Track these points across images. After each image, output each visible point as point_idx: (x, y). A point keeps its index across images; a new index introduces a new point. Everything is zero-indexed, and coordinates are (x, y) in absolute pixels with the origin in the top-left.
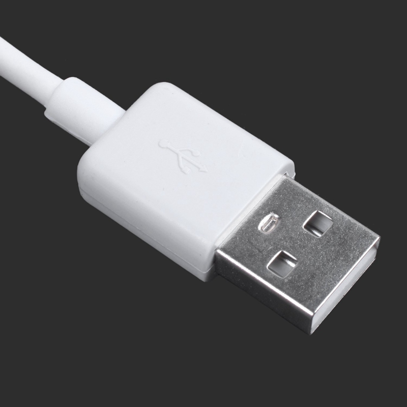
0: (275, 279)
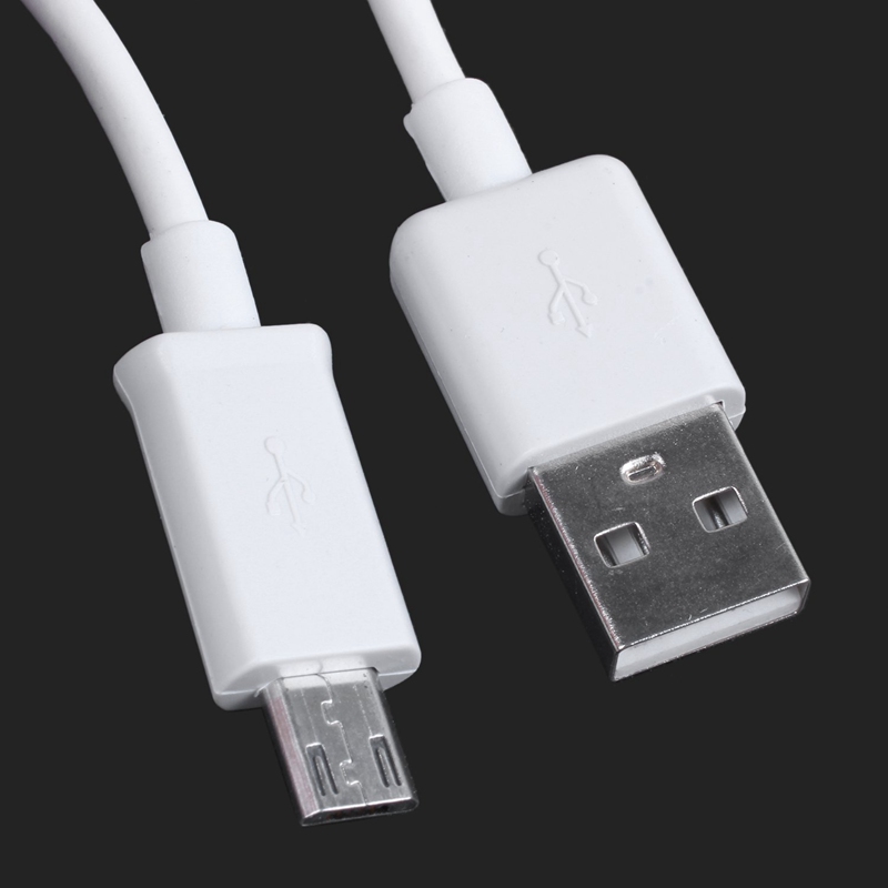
0: (596, 562)
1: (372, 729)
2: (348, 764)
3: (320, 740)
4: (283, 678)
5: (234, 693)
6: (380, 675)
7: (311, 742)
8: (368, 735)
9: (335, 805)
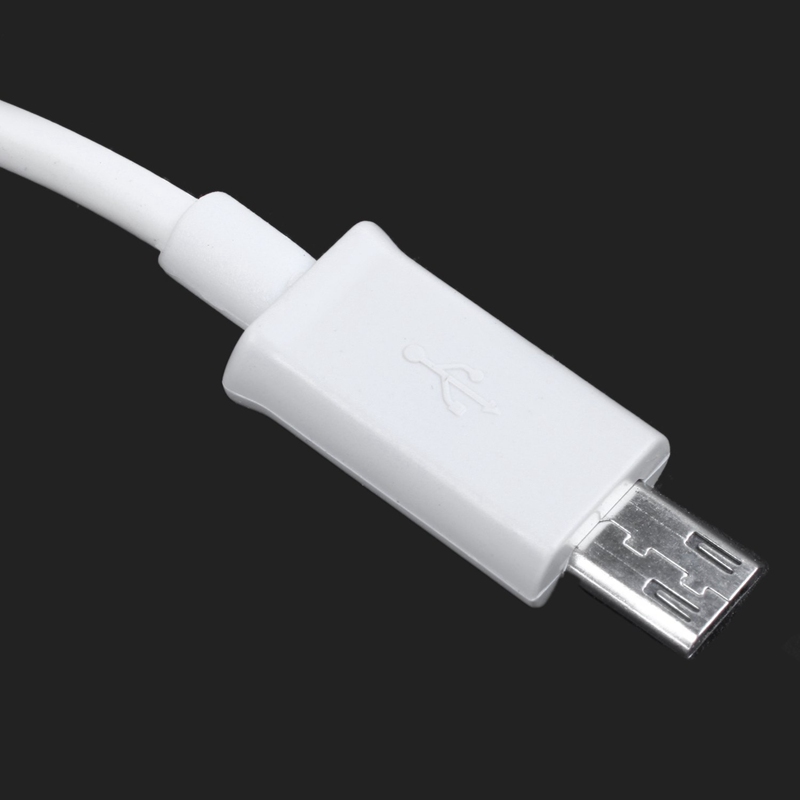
1: (681, 534)
2: (686, 579)
3: (650, 576)
4: (577, 547)
5: (546, 589)
6: (645, 481)
7: (643, 584)
8: (681, 541)
9: (704, 622)
